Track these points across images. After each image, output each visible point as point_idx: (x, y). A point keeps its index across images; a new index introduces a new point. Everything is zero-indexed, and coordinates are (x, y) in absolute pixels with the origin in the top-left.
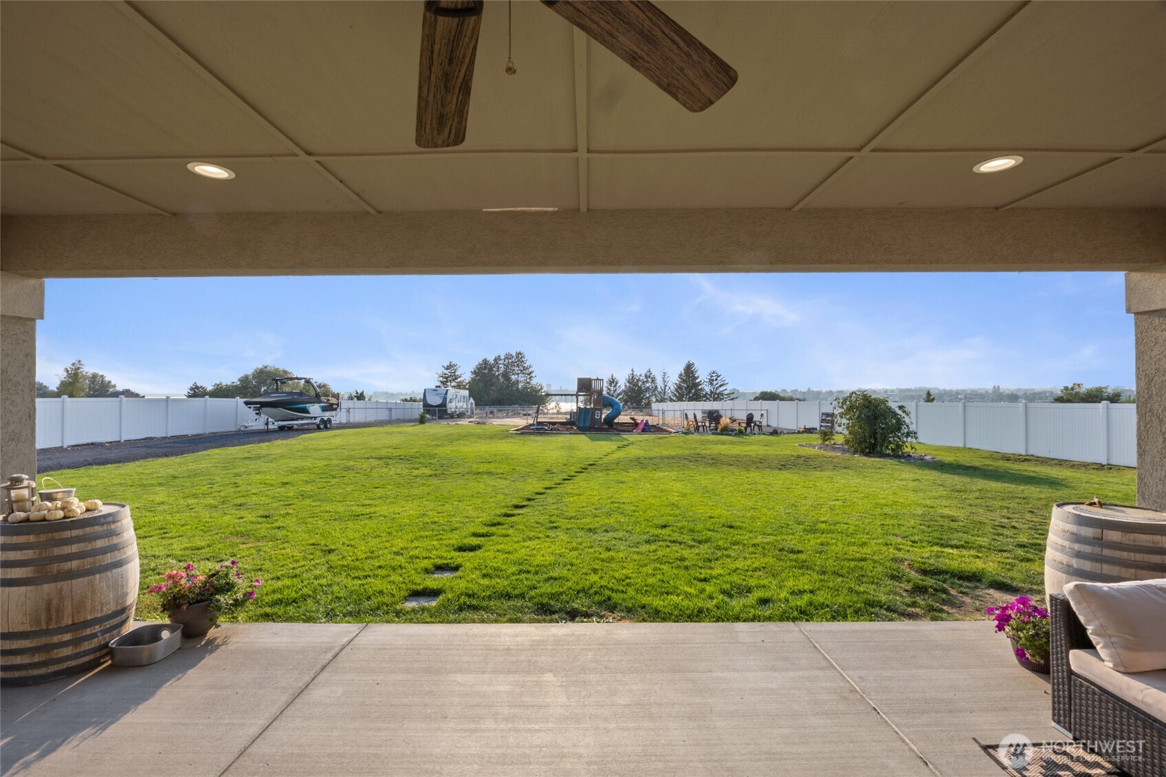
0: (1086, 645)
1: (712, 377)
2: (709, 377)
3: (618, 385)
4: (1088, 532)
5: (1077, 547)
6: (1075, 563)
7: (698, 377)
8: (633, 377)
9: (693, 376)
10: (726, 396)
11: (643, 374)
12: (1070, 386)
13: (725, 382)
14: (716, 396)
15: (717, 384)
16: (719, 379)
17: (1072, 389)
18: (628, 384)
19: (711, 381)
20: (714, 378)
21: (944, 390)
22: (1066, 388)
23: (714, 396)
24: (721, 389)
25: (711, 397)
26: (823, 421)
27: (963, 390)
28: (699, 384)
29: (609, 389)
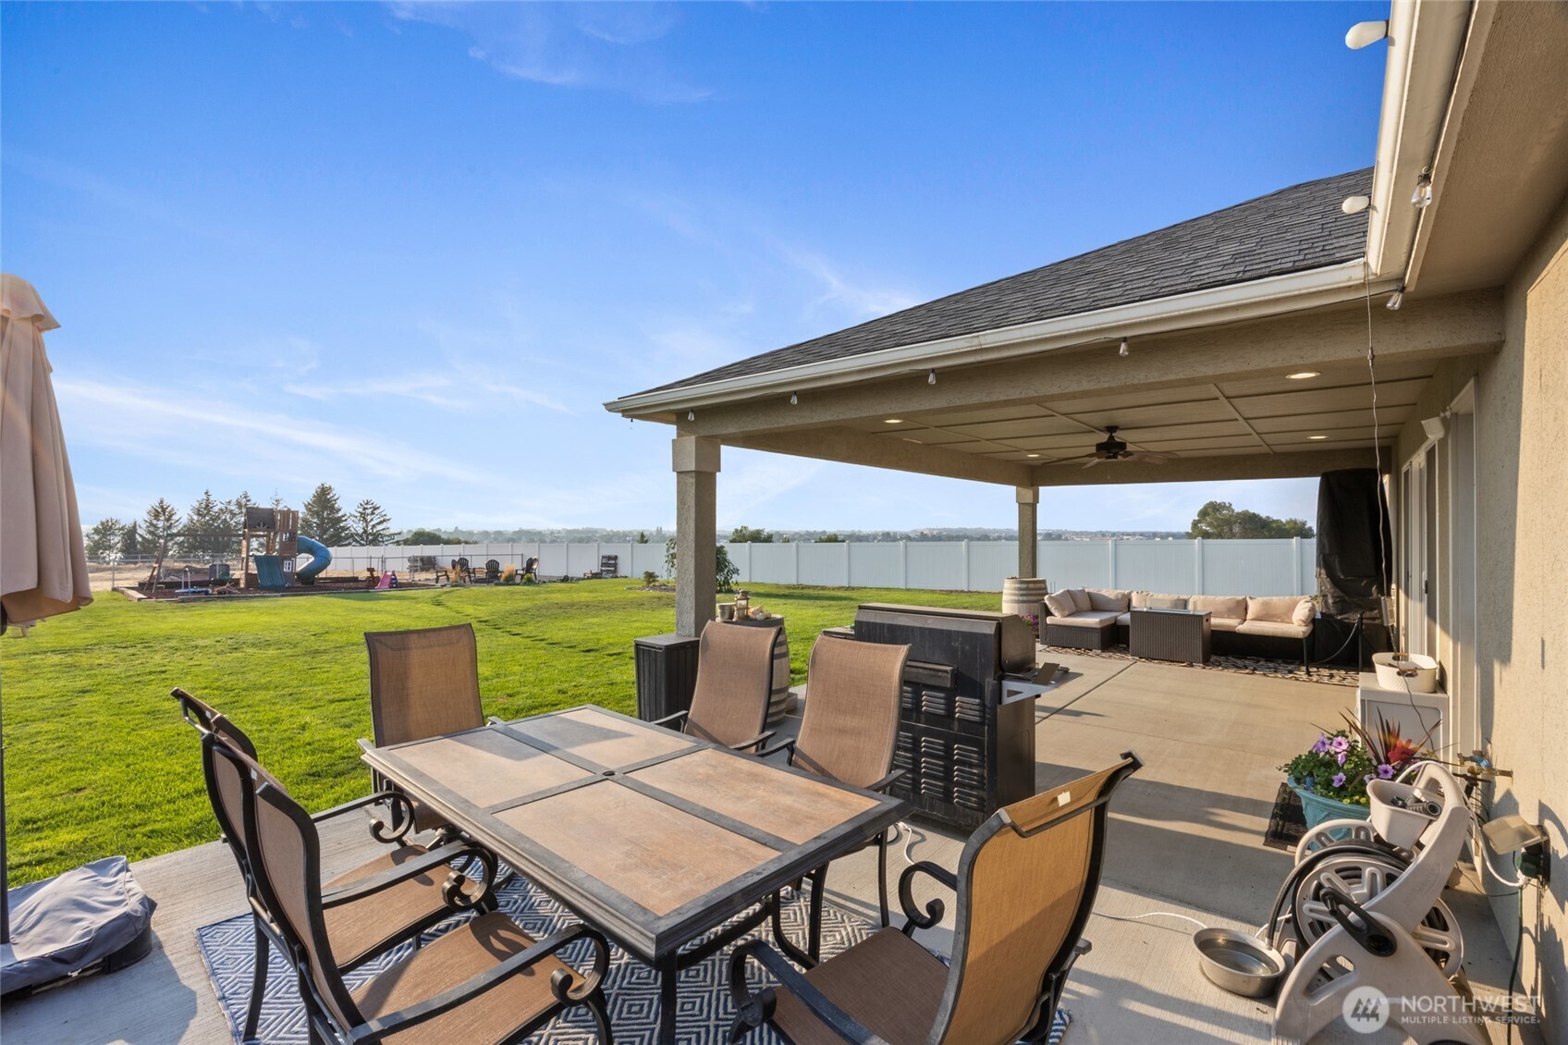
0: (1051, 614)
1: (365, 509)
2: (361, 510)
3: (175, 518)
4: (1024, 586)
5: (1021, 592)
6: (1021, 598)
7: (340, 510)
8: (207, 506)
9: (333, 507)
10: (387, 538)
11: (234, 501)
12: (739, 528)
13: (387, 518)
14: (370, 538)
15: (372, 520)
16: (376, 512)
17: (741, 531)
18: (195, 517)
19: (363, 516)
20: (369, 511)
21: (612, 531)
22: (736, 530)
23: (367, 538)
24: (379, 527)
25: (363, 539)
26: (603, 565)
27: (630, 532)
28: (339, 520)
29: (152, 524)
